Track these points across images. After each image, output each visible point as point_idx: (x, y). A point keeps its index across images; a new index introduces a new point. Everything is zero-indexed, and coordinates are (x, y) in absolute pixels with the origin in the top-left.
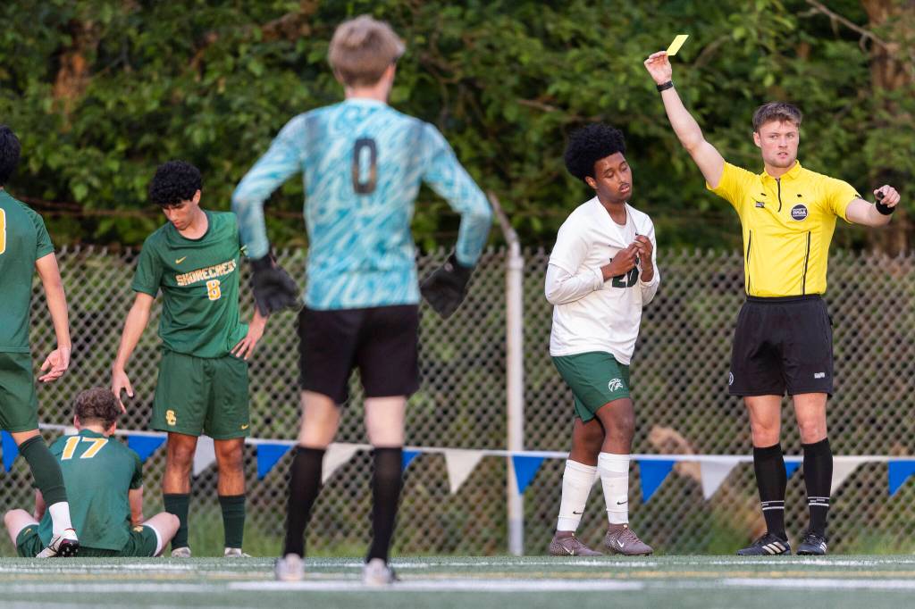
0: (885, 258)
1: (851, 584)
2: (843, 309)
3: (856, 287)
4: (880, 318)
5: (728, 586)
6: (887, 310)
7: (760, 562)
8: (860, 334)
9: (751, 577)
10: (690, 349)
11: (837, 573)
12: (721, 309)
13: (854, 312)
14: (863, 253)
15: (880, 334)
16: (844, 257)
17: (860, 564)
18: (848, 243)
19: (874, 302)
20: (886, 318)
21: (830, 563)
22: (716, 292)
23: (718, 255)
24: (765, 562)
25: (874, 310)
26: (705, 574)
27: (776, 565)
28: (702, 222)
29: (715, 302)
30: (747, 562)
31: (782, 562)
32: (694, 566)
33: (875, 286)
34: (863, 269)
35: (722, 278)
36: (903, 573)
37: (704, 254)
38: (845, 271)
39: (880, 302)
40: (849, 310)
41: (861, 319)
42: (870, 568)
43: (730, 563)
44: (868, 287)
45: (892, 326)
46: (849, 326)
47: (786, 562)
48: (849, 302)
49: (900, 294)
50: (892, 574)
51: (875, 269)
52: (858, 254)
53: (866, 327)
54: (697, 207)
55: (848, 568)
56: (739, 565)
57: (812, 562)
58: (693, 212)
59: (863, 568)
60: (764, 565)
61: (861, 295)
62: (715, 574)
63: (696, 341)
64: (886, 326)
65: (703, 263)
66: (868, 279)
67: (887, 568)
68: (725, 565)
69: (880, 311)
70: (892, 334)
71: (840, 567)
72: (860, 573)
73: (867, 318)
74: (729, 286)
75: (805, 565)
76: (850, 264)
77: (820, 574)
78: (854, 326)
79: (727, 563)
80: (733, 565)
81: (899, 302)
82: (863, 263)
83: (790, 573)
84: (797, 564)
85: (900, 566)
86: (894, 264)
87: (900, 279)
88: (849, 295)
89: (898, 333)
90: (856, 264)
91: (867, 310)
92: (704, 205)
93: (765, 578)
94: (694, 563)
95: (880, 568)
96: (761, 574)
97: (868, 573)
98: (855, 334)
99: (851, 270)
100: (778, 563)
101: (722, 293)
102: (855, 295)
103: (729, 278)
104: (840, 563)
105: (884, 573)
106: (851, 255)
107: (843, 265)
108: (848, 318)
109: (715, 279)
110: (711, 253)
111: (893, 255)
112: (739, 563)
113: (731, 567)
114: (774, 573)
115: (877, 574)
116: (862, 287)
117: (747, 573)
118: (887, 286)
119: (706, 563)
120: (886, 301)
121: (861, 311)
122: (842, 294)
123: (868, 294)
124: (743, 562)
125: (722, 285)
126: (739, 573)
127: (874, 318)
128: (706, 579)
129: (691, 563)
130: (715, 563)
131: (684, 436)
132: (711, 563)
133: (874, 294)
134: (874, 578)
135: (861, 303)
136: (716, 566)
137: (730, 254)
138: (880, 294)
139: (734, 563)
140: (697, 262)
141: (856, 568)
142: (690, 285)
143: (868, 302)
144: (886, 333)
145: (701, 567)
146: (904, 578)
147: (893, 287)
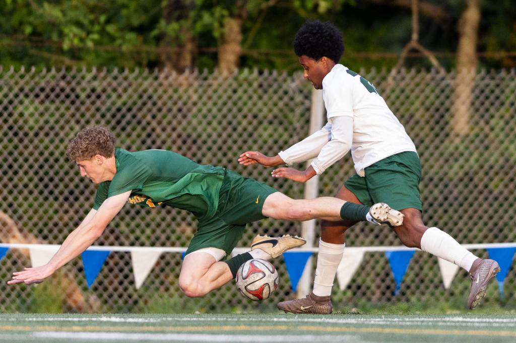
0: (174, 74)
1: (136, 337)
2: (139, 115)
3: (150, 97)
4: (170, 123)
5: (36, 338)
6: (175, 117)
7: (67, 319)
8: (154, 136)
9: (56, 331)
10: (16, 147)
11: (126, 328)
12: (42, 114)
13: (149, 117)
14: (156, 70)
15: (169, 136)
16: (140, 73)
17: (146, 321)
18: (145, 62)
19: (165, 110)
20: (174, 123)
21: (122, 320)
22: (37, 101)
23: (40, 71)
24: (70, 319)
25: (164, 117)
26: (20, 328)
27: (79, 321)
28: (28, 44)
29: (36, 109)
30: (56, 319)
31: (84, 319)
32: (13, 322)
33: (165, 97)
34: (156, 84)
35: (42, 90)
36: (179, 328)
37: (28, 70)
38: (141, 85)
39: (170, 110)
40: (144, 116)
41: (154, 123)
42: (154, 324)
43: (42, 319)
44: (160, 97)
45: (179, 129)
46: (144, 129)
47: (87, 319)
48: (145, 109)
49: (185, 104)
50: (171, 328)
51: (166, 83)
52: (151, 71)
53: (158, 130)
54: (23, 32)
55: (136, 324)
56: (49, 321)
57: (109, 319)
58: (20, 37)
59: (148, 324)
60: (69, 321)
61: (154, 104)
62: (28, 328)
63: (21, 141)
64: (174, 129)
65: (27, 77)
66: (160, 91)
67: (167, 324)
68: (38, 322)
69: (169, 117)
70: (179, 136)
71: (130, 323)
72: (145, 328)
73: (159, 123)
74: (47, 96)
75: (101, 322)
76: (146, 78)
77: (112, 328)
78: (149, 129)
79: (40, 319)
80: (45, 321)
81: (185, 110)
82: (156, 78)
83: (89, 328)
84: (96, 321)
85: (178, 323)
86: (182, 78)
87: (186, 91)
88: (144, 104)
89: (184, 135)
90: (150, 80)
91: (159, 116)
92: (28, 30)
93: (68, 331)
94: (13, 319)
95: (161, 324)
96: (65, 328)
97: (151, 328)
98: (149, 135)
99: (146, 84)
100: (80, 319)
101: (42, 102)
102: (149, 105)
103: (48, 90)
104: (131, 320)
105: (164, 328)
106: (146, 71)
107: (140, 80)
108: (144, 123)
109: (37, 90)
110: (33, 69)
111: (180, 71)
112: (49, 319)
113: (42, 323)
114: (75, 328)
115: (159, 328)
116: (155, 97)
117: (53, 328)
118: (175, 97)
119: (22, 320)
120: (175, 109)
121: (154, 117)
122: (140, 103)
123: (160, 103)
124: (52, 319)
125: (42, 96)
126: (47, 327)
127: (165, 122)
128: (20, 332)
129: (10, 320)
130: (30, 319)
131: (11, 217)
132: (27, 319)
133: (165, 104)
134: (155, 332)
135: (154, 110)
136: (30, 322)
137: (49, 70)
138: (170, 104)
139: (46, 319)
140: (22, 77)
141: (142, 324)
142: (16, 96)
143: (160, 110)
144: (174, 135)
145: (19, 322)
146: (179, 332)
147: (180, 98)
